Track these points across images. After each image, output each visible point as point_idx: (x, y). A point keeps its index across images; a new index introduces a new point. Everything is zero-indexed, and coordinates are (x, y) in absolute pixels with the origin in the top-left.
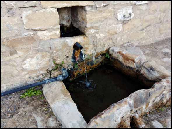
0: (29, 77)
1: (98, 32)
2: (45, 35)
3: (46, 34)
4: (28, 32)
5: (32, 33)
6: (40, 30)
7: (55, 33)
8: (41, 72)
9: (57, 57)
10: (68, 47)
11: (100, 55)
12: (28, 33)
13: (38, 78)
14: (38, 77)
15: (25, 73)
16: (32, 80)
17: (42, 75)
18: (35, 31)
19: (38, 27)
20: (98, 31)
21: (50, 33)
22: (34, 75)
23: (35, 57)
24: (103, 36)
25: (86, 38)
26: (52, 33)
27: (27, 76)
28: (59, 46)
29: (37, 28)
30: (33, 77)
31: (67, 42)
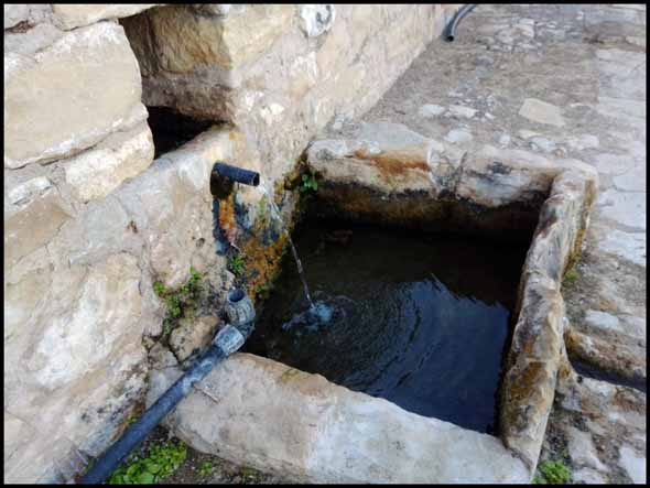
0: (84, 417)
1: (264, 98)
2: (97, 173)
3: (102, 167)
4: (21, 182)
5: (42, 183)
6: (76, 154)
7: (137, 148)
8: (126, 363)
9: (167, 258)
10: (194, 194)
11: (286, 187)
12: (22, 187)
13: (123, 397)
14: (120, 390)
15: (57, 405)
16: (98, 421)
17: (136, 369)
18: (52, 166)
19: (68, 137)
20: (261, 94)
21: (118, 155)
22: (100, 395)
23: (83, 303)
24: (281, 109)
25: (236, 134)
26: (124, 153)
27: (71, 419)
28: (164, 206)
29: (64, 147)
30: (99, 405)
31: (184, 173)
